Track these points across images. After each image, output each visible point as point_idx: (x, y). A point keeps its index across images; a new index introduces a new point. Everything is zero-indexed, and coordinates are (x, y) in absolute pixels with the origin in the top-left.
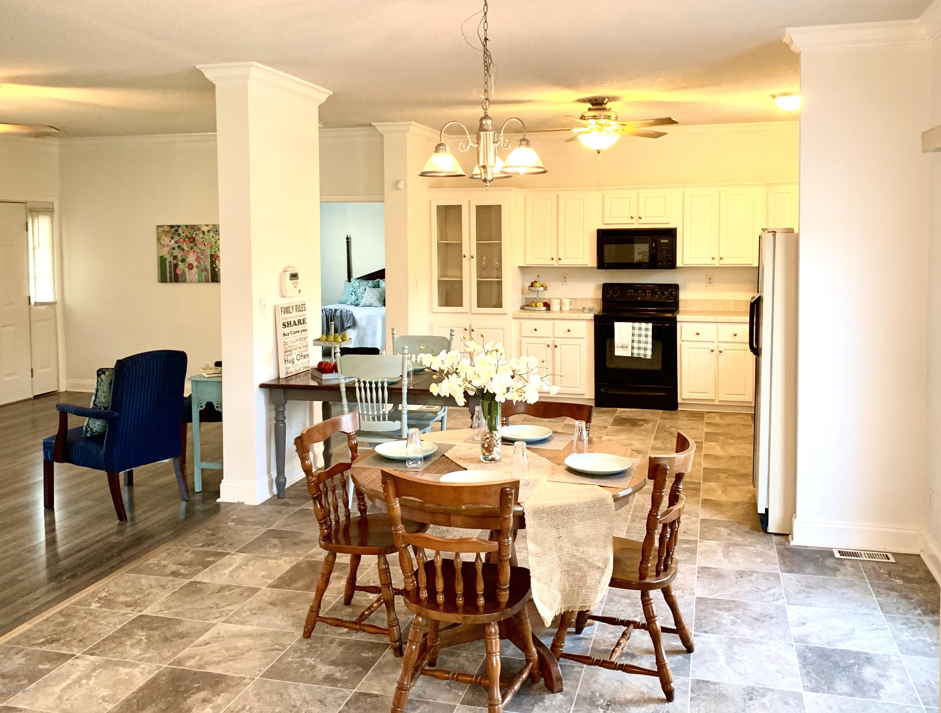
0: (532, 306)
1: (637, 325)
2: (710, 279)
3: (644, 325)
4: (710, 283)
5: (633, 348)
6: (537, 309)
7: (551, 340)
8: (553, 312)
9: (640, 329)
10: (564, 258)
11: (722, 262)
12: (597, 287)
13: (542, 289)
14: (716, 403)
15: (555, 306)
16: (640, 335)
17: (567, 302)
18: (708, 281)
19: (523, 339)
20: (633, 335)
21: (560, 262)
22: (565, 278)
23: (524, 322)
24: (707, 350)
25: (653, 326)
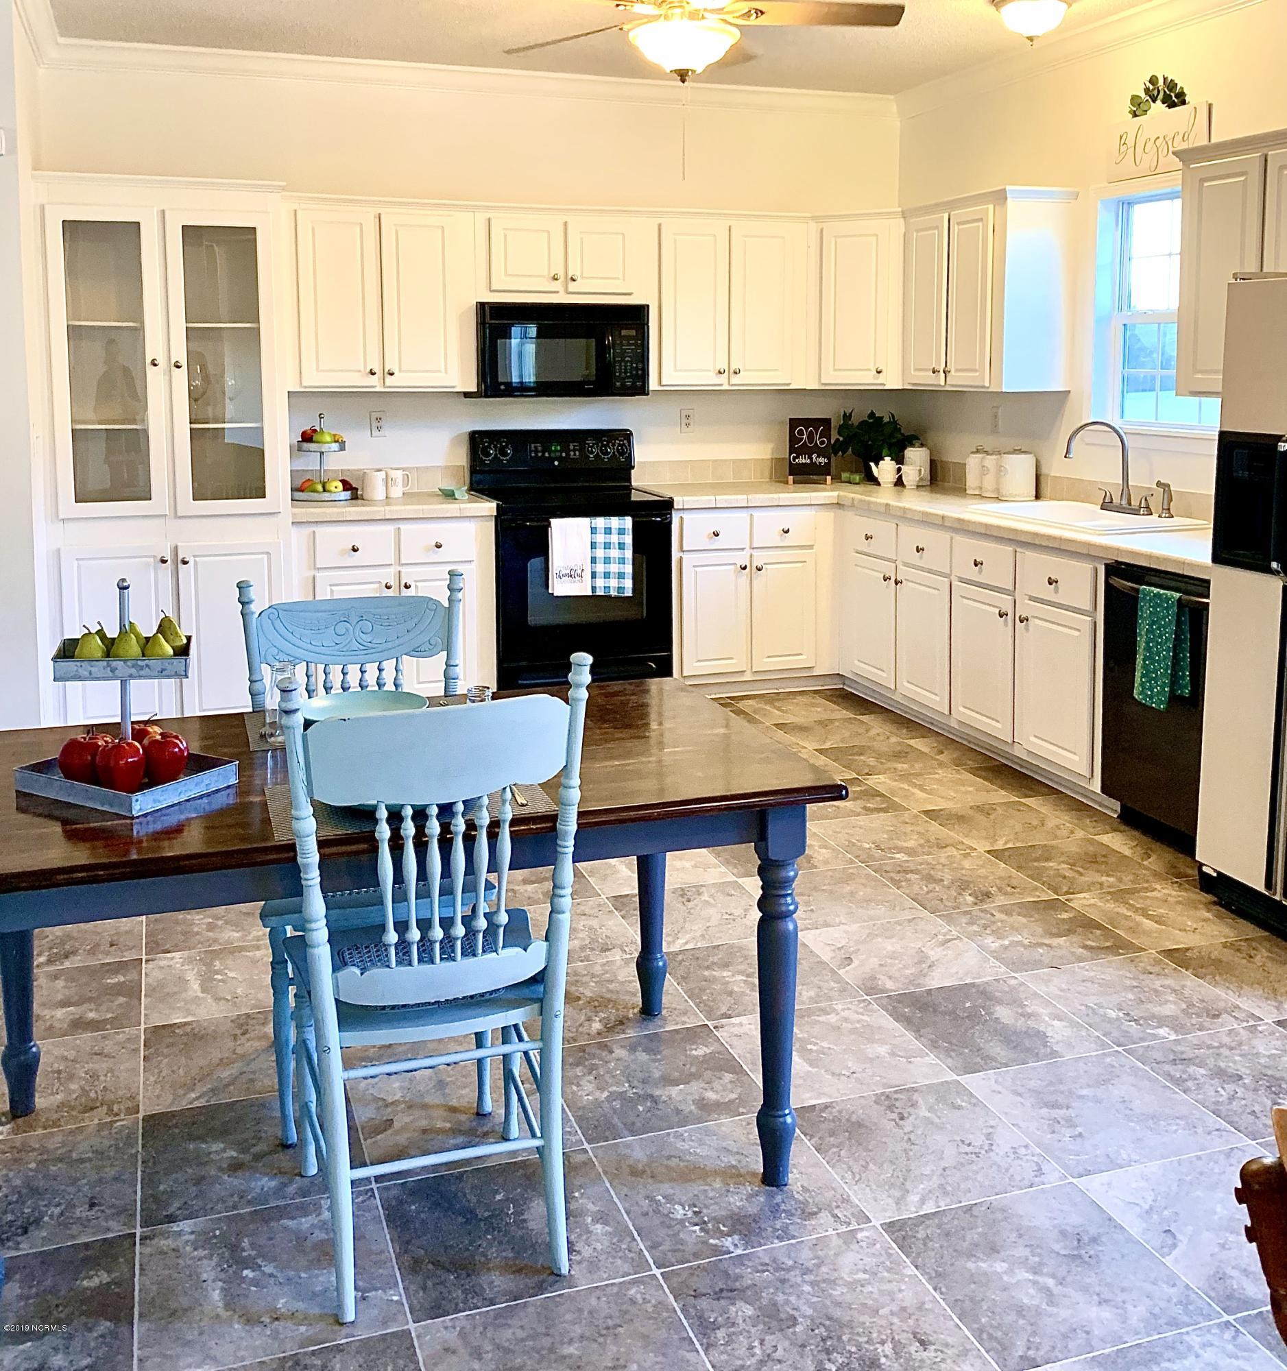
0: (315, 491)
1: (600, 522)
2: (688, 417)
3: (615, 522)
4: (687, 425)
5: (594, 575)
6: (326, 496)
7: (392, 570)
8: (371, 502)
9: (608, 531)
10: (400, 371)
11: (735, 380)
12: (455, 441)
13: (335, 446)
14: (748, 677)
15: (377, 490)
16: (607, 546)
17: (398, 475)
18: (685, 421)
19: (319, 575)
20: (593, 545)
21: (390, 381)
22: (379, 419)
23: (321, 531)
24: (732, 567)
25: (635, 524)
